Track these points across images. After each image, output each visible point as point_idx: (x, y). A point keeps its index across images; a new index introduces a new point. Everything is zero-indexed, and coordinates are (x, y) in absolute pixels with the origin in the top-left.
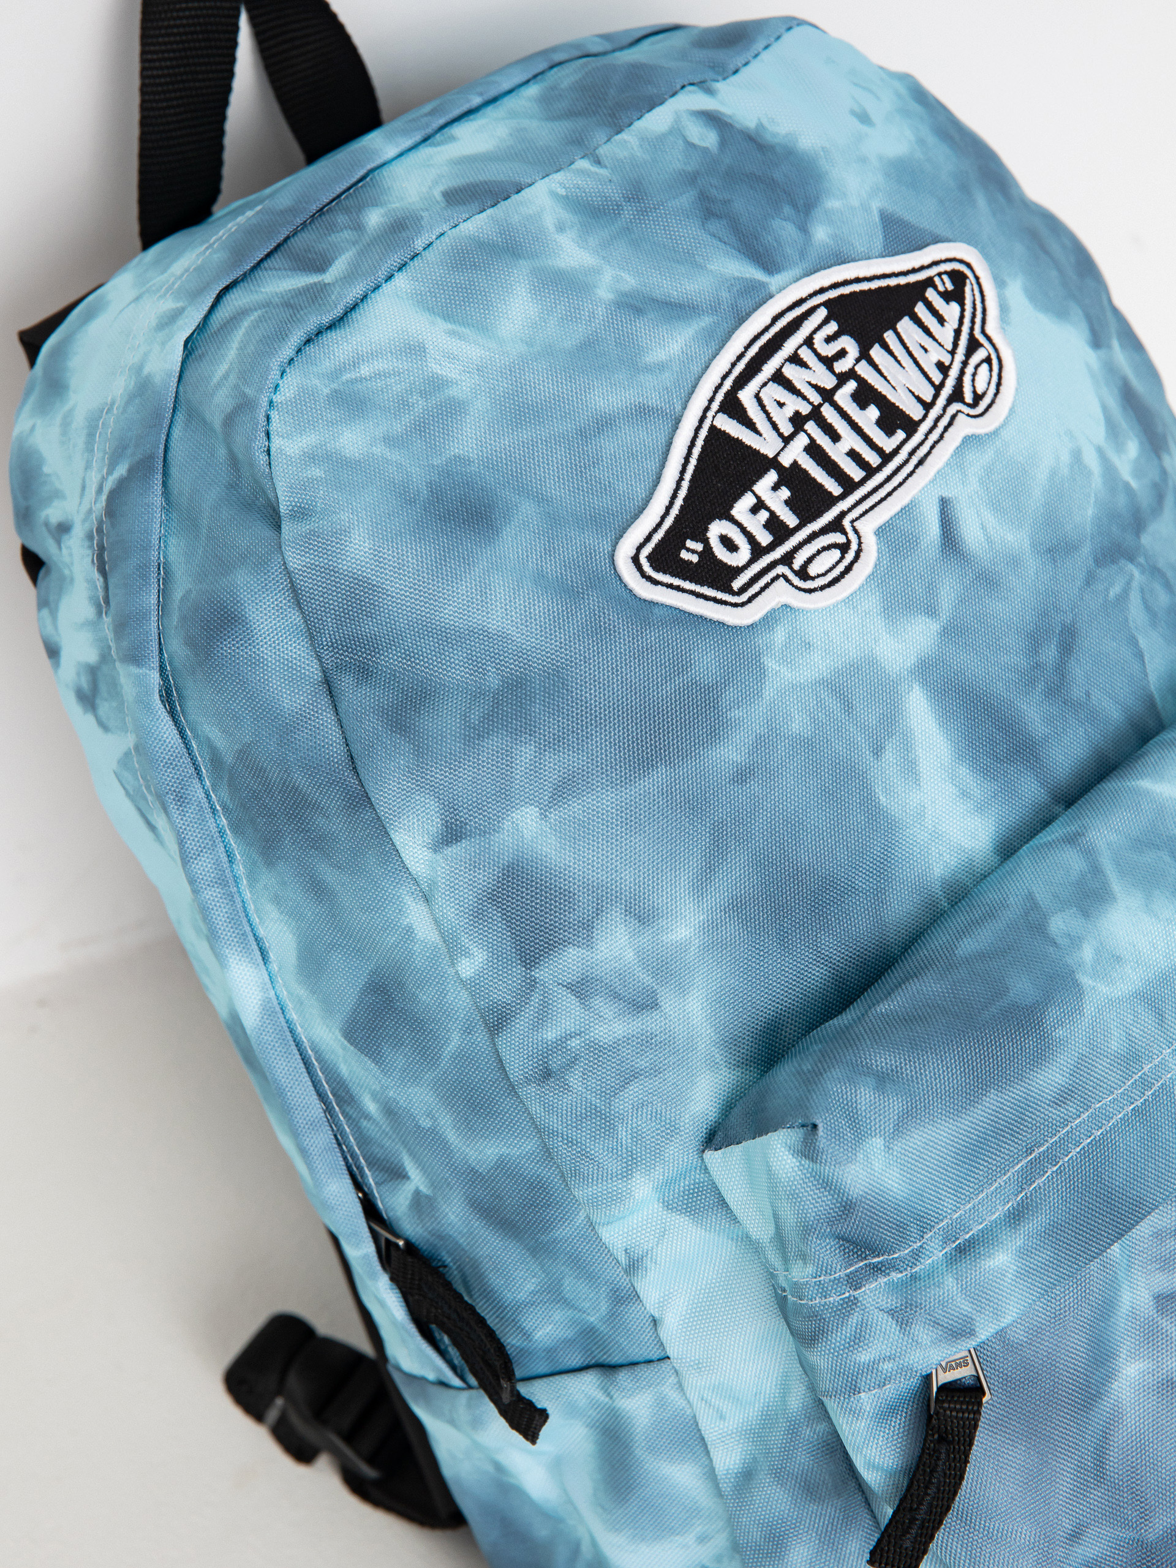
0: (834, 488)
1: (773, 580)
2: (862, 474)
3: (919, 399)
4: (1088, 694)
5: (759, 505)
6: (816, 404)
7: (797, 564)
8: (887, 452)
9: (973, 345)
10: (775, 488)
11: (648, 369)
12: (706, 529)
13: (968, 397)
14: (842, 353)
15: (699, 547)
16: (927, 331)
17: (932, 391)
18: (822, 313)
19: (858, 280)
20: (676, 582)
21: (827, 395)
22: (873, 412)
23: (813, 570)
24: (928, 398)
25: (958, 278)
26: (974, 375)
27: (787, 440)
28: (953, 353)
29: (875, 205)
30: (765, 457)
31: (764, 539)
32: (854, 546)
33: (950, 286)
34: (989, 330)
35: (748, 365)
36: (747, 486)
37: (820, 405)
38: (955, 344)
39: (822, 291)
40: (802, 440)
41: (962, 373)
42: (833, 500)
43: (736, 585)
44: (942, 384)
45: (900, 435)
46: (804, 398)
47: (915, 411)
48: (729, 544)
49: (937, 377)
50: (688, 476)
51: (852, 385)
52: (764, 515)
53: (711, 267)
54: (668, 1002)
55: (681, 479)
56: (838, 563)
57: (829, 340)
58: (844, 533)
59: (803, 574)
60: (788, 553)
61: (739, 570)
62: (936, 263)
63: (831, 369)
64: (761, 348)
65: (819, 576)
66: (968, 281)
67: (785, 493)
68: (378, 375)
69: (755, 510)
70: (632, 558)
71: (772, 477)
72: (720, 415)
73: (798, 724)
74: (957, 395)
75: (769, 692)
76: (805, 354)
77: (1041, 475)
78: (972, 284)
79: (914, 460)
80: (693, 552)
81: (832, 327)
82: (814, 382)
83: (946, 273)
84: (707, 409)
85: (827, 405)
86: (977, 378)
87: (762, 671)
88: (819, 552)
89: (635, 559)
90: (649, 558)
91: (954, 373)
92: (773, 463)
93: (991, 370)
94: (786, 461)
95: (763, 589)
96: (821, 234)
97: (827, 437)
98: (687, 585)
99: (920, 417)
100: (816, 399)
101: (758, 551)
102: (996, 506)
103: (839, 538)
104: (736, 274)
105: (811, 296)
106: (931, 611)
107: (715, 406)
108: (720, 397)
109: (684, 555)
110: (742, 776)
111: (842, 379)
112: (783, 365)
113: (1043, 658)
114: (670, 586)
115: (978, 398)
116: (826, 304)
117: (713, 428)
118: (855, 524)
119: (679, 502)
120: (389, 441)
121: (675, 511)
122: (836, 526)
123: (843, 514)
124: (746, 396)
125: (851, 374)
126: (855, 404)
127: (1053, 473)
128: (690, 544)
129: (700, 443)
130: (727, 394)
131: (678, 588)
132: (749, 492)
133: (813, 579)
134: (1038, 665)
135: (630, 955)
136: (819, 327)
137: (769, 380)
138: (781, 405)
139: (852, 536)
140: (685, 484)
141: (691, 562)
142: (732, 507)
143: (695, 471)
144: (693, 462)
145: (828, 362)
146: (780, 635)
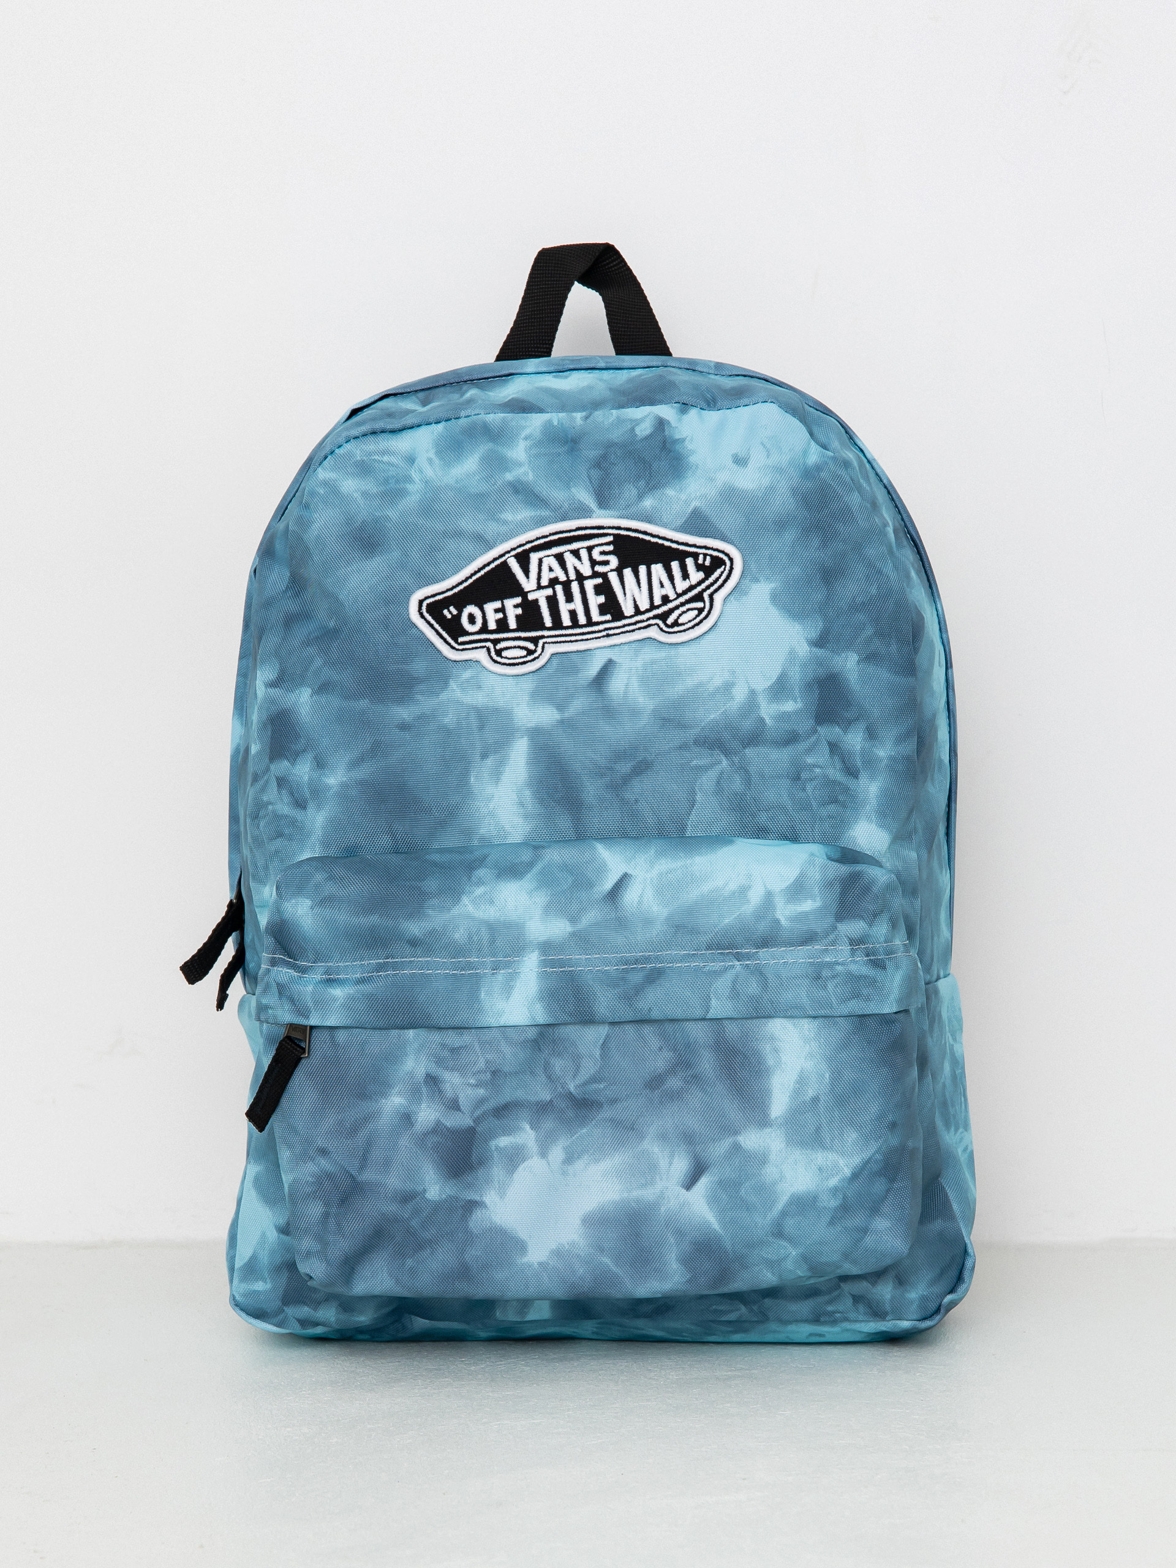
0: (548, 622)
1: (481, 647)
2: (570, 624)
3: (636, 607)
4: (636, 801)
5: (502, 610)
6: (571, 579)
7: (498, 647)
8: (593, 621)
9: (699, 598)
10: (516, 606)
11: (498, 520)
12: (465, 607)
13: (670, 621)
14: (606, 563)
15: (455, 612)
16: (671, 578)
17: (648, 606)
18: (611, 538)
19: (645, 533)
20: (433, 622)
21: (581, 578)
22: (602, 599)
23: (504, 654)
24: (642, 609)
25: (717, 563)
26: (684, 612)
27: (540, 587)
28: (679, 596)
29: (695, 504)
30: (523, 589)
31: (492, 626)
32: (536, 655)
33: (707, 563)
34: (716, 596)
35: (545, 543)
36: (501, 598)
37: (573, 581)
38: (685, 592)
39: (619, 528)
40: (549, 592)
41: (677, 607)
42: (543, 627)
43: (461, 639)
44: (658, 607)
45: (608, 617)
46: (566, 573)
47: (628, 610)
48: (472, 619)
49: (657, 601)
50: (474, 578)
51: (599, 581)
52: (500, 615)
53: (573, 490)
54: (311, 810)
55: (470, 577)
56: (521, 657)
57: (603, 553)
58: (536, 645)
59: (499, 653)
60: (498, 639)
61: (467, 634)
62: (706, 548)
63: (593, 567)
64: (559, 539)
65: (506, 658)
66: (723, 567)
67: (519, 611)
68: (389, 464)
69: (497, 611)
70: (420, 600)
71: (518, 600)
72: (513, 558)
73: (449, 720)
74: (664, 617)
75: (444, 696)
76: (584, 553)
77: (690, 682)
78: (725, 569)
79: (604, 633)
80: (450, 613)
81: (611, 548)
82: (578, 568)
83: (711, 556)
84: (508, 552)
85: (576, 582)
86: (684, 615)
87: (446, 684)
88: (515, 647)
89: (421, 602)
90: (428, 605)
91: (671, 605)
92: (524, 594)
93: (697, 616)
94: (531, 597)
95: (473, 648)
96: (648, 503)
97: (564, 597)
98: (437, 626)
99: (628, 615)
100: (573, 576)
101: (484, 629)
102: (644, 681)
103: (531, 646)
104: (582, 499)
105: (609, 528)
106: (560, 708)
107: (513, 553)
108: (519, 550)
109: (445, 612)
110: (404, 727)
111: (595, 575)
112: (566, 552)
113: (618, 767)
114: (428, 623)
115: (676, 623)
116: (614, 535)
117: (505, 562)
118: (546, 645)
119: (461, 587)
120: (365, 494)
121: (456, 590)
122: (535, 640)
123: (543, 637)
124: (534, 557)
125: (604, 576)
126: (594, 590)
127: (700, 684)
128: (452, 608)
129: (493, 566)
130: (524, 551)
131: (432, 626)
132: (500, 601)
133: (502, 657)
134: (611, 769)
135: (306, 778)
136: (602, 545)
137: (552, 555)
138: (551, 570)
139: (539, 649)
140: (470, 581)
141: (446, 617)
142: (486, 603)
143: (480, 577)
144: (482, 573)
145: (593, 563)
146: (467, 674)
